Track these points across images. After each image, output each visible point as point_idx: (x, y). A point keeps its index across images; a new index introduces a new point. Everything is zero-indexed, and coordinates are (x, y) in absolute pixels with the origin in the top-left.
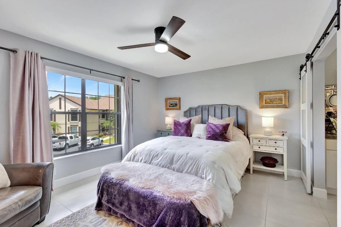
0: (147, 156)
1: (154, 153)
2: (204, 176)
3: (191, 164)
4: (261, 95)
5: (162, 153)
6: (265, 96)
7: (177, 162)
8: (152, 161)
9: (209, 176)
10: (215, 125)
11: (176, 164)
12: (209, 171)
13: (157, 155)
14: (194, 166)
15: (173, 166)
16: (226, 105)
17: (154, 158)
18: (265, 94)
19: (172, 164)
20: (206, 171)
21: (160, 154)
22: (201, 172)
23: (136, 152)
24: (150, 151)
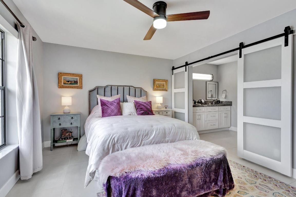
0: (135, 139)
1: (143, 132)
2: (191, 138)
3: (181, 133)
4: (154, 81)
5: (152, 131)
6: (156, 82)
7: (169, 135)
8: (143, 142)
9: (194, 136)
10: (145, 103)
11: (169, 136)
12: (194, 133)
13: (147, 134)
14: (183, 133)
15: (167, 139)
16: (132, 86)
17: (144, 138)
18: (157, 81)
19: (165, 138)
20: (192, 134)
21: (150, 132)
22: (189, 136)
23: (114, 138)
24: (137, 132)
